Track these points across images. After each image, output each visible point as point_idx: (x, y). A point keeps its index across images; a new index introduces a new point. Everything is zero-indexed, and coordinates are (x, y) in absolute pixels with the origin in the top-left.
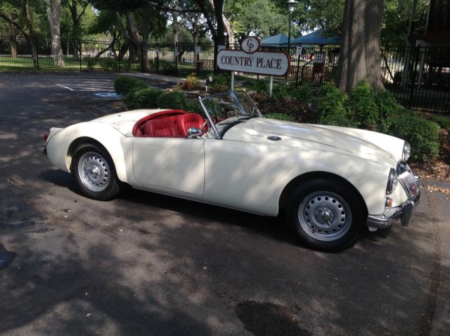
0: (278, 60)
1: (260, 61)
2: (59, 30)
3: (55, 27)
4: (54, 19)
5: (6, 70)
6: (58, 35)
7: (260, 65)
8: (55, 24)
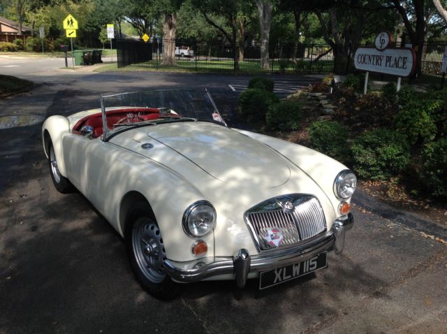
0: (404, 58)
1: (389, 59)
2: (268, 35)
3: (265, 32)
4: (265, 24)
5: (207, 72)
6: (267, 39)
7: (388, 63)
8: (265, 29)
